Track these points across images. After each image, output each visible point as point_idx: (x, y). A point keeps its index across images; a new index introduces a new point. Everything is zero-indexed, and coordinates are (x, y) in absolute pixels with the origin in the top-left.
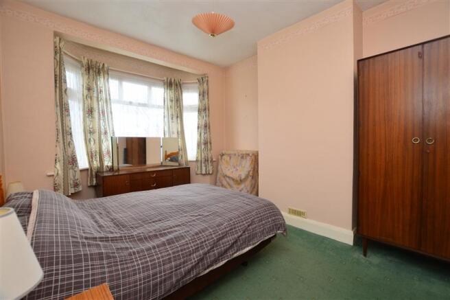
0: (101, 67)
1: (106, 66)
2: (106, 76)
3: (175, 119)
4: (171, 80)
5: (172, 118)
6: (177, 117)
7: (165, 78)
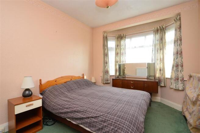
0: (123, 36)
1: (124, 34)
2: (125, 38)
3: (159, 51)
4: (157, 28)
5: (157, 51)
6: (161, 49)
7: (154, 29)
